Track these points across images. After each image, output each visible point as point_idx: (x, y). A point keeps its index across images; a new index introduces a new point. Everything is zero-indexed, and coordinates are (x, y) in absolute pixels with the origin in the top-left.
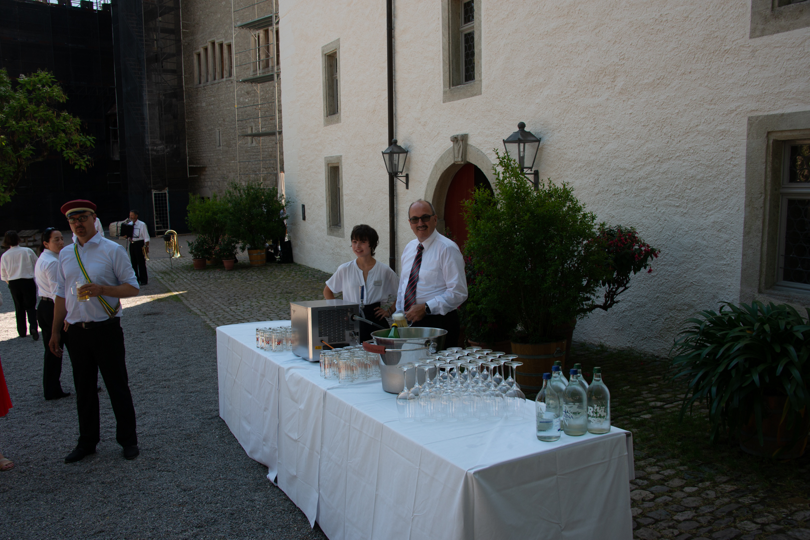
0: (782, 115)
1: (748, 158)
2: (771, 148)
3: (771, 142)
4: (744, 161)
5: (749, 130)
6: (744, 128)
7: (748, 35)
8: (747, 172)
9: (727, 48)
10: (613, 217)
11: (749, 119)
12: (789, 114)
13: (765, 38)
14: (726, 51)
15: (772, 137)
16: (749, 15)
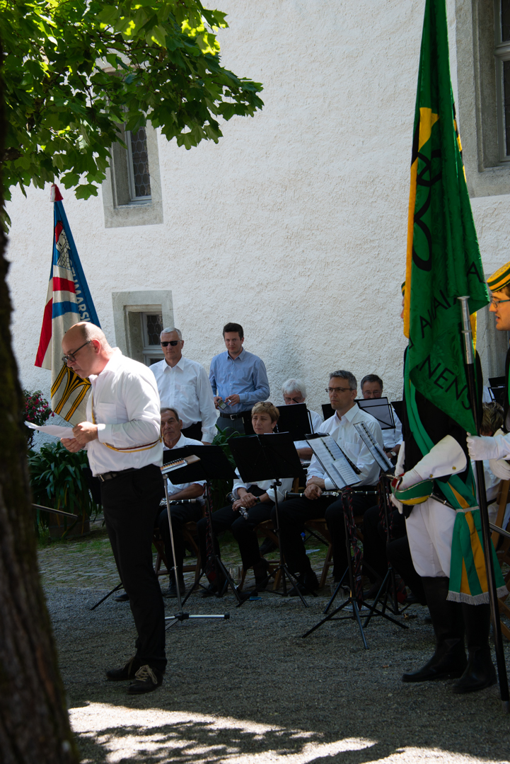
0: (129, 293)
1: (116, 326)
2: (128, 319)
3: (127, 313)
4: (114, 329)
5: (113, 303)
6: (111, 301)
7: (104, 225)
8: (116, 338)
9: (94, 233)
10: (39, 381)
11: (113, 294)
12: (133, 293)
13: (113, 229)
14: (94, 235)
15: (128, 309)
16: (103, 208)
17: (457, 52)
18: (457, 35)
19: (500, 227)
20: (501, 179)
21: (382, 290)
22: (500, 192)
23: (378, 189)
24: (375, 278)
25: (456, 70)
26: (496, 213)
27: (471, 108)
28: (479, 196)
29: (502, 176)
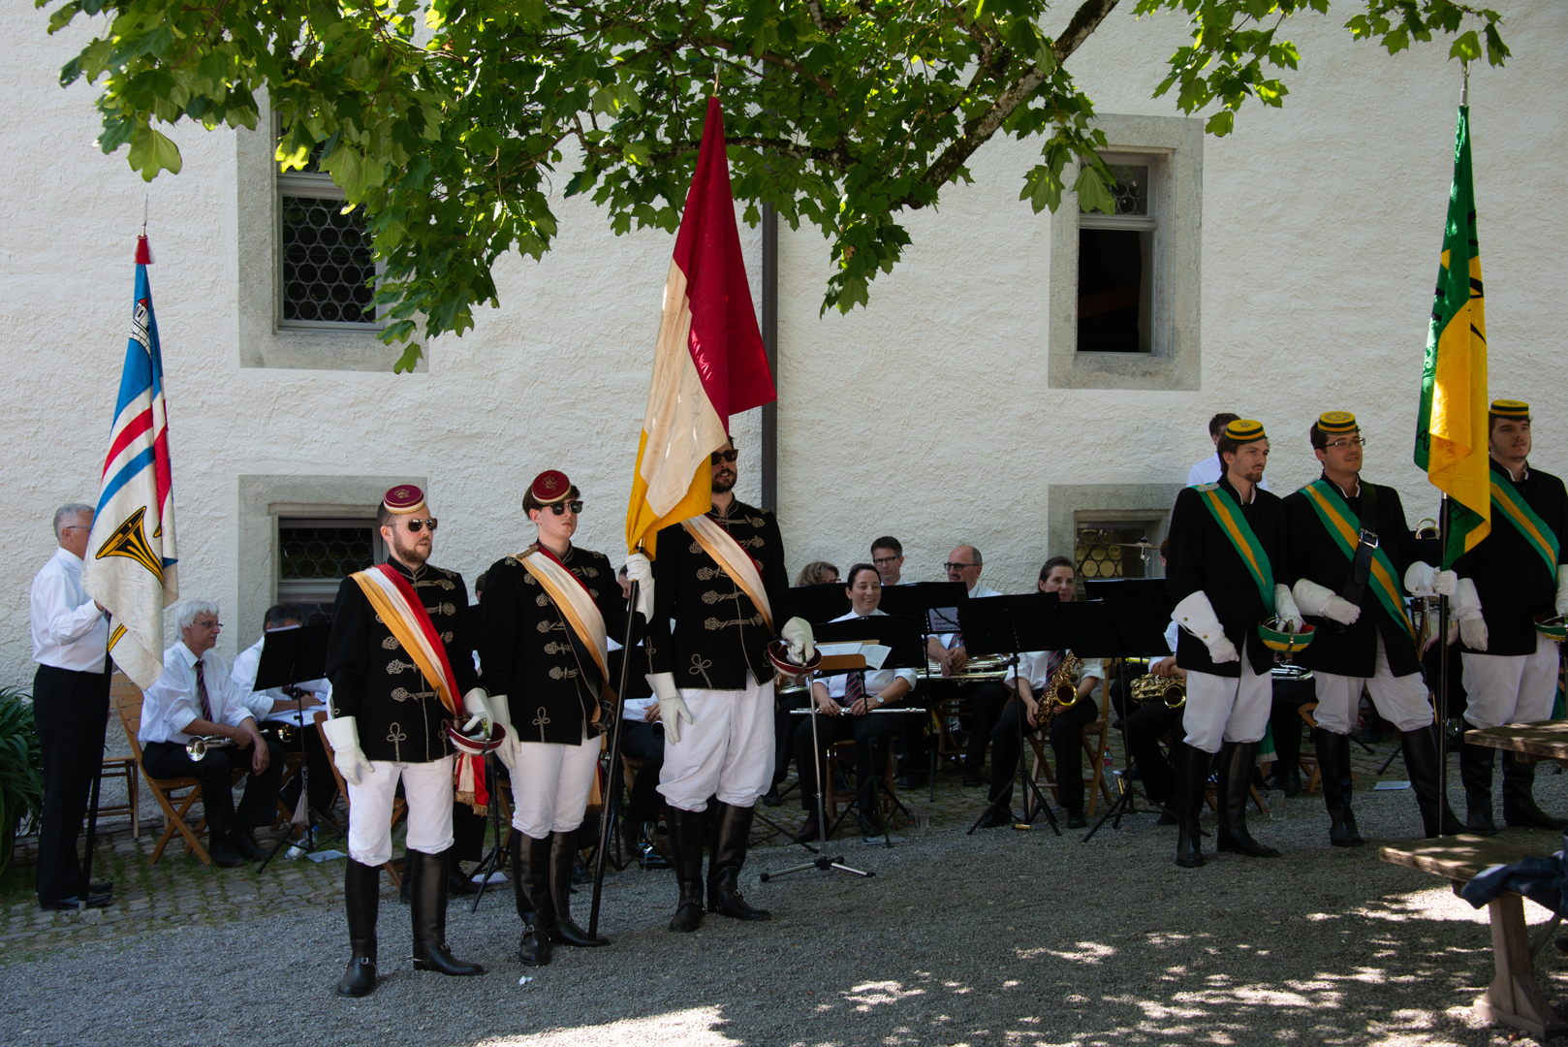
17: (239, 168)
18: (239, 145)
19: (307, 412)
20: (318, 349)
21: (43, 489)
22: (315, 365)
23: (44, 332)
24: (29, 468)
25: (236, 190)
26: (302, 392)
27: (264, 246)
28: (274, 366)
29: (318, 345)
